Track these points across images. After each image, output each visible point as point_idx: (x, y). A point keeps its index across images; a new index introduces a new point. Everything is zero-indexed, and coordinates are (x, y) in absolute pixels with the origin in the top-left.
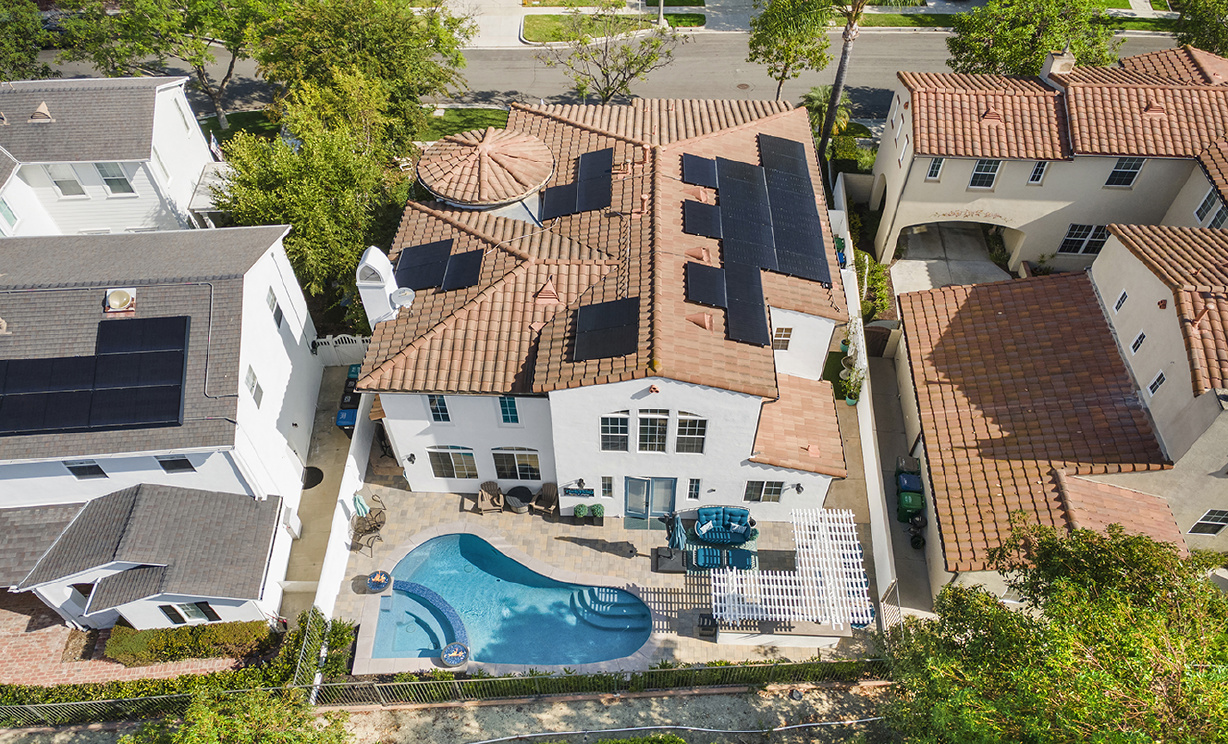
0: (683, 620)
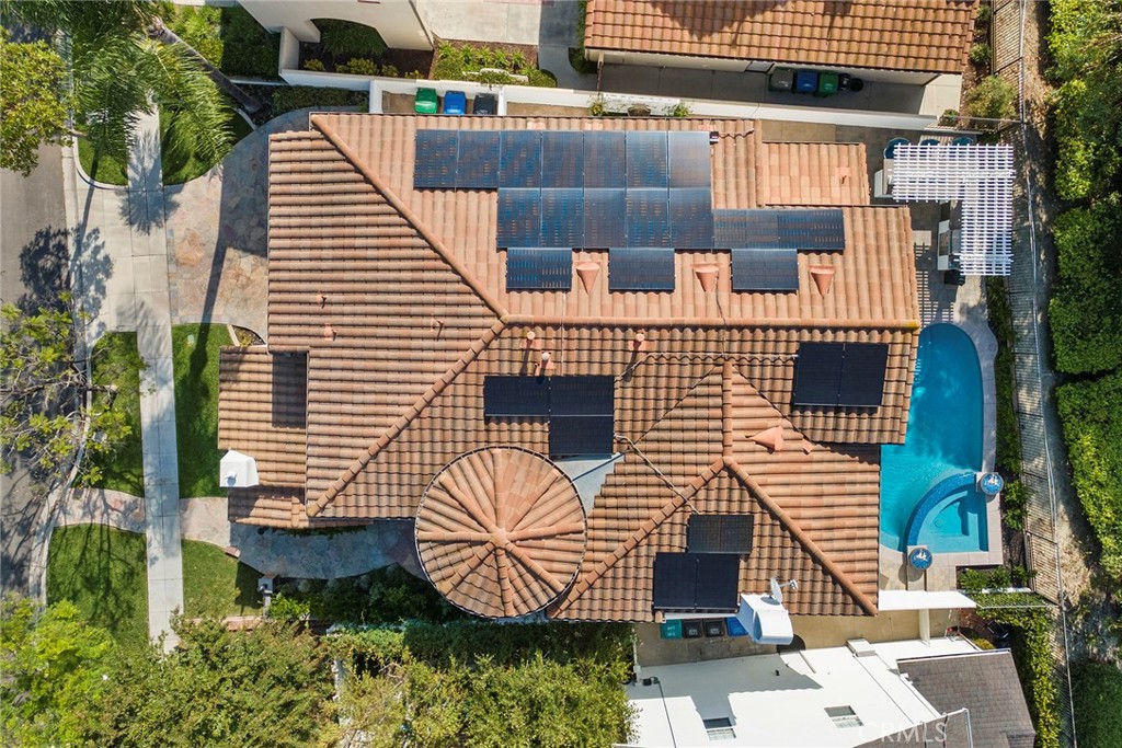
0: (940, 297)
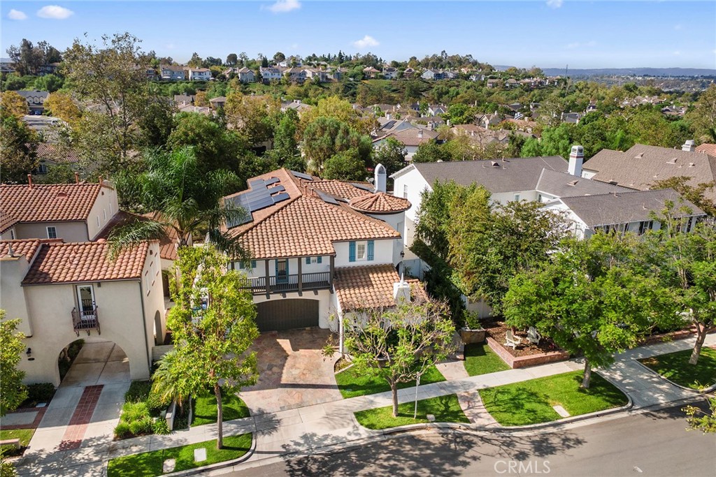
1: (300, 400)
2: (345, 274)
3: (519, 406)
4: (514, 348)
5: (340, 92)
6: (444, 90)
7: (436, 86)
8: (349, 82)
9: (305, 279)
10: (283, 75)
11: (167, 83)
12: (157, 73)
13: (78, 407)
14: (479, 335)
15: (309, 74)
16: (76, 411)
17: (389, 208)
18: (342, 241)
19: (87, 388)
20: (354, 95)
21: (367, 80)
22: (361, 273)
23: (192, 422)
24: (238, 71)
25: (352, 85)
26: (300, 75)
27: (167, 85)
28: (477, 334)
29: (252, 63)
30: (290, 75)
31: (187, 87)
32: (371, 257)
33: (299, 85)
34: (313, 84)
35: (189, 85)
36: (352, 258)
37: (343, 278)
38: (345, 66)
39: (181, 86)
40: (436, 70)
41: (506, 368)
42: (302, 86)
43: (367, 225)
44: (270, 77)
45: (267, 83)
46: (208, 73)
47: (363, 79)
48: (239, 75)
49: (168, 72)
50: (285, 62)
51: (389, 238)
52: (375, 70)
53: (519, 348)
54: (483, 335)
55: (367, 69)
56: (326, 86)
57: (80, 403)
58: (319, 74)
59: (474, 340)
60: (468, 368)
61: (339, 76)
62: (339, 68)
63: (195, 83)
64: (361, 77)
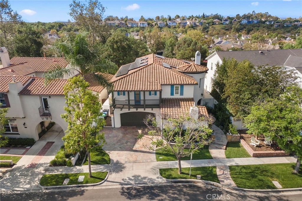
1: (135, 159)
2: (167, 101)
3: (254, 177)
4: (255, 146)
5: (201, 30)
6: (251, 29)
7: (247, 27)
8: (206, 26)
9: (147, 103)
10: (177, 24)
11: (130, 28)
12: (126, 24)
13: (41, 150)
14: (236, 138)
15: (188, 23)
16: (40, 151)
17: (195, 70)
18: (166, 85)
19: (48, 142)
20: (207, 32)
21: (214, 25)
22: (175, 102)
23: (84, 163)
24: (159, 23)
25: (207, 27)
26: (184, 23)
27: (130, 29)
28: (235, 137)
29: (165, 19)
30: (180, 23)
31: (137, 29)
32: (182, 94)
33: (183, 28)
34: (190, 27)
35: (138, 29)
36: (172, 94)
37: (166, 103)
38: (205, 20)
39: (135, 29)
40: (248, 20)
41: (248, 156)
42: (185, 28)
43: (181, 78)
44: (171, 25)
45: (169, 27)
46: (146, 24)
47: (213, 25)
48: (159, 24)
49: (131, 24)
50: (179, 19)
51: (191, 84)
52: (218, 21)
53: (259, 146)
54: (239, 138)
55: (215, 20)
56: (195, 28)
57: (43, 148)
58: (193, 23)
59: (233, 140)
60: (226, 154)
61: (201, 24)
62: (202, 20)
63: (141, 28)
64: (212, 24)
